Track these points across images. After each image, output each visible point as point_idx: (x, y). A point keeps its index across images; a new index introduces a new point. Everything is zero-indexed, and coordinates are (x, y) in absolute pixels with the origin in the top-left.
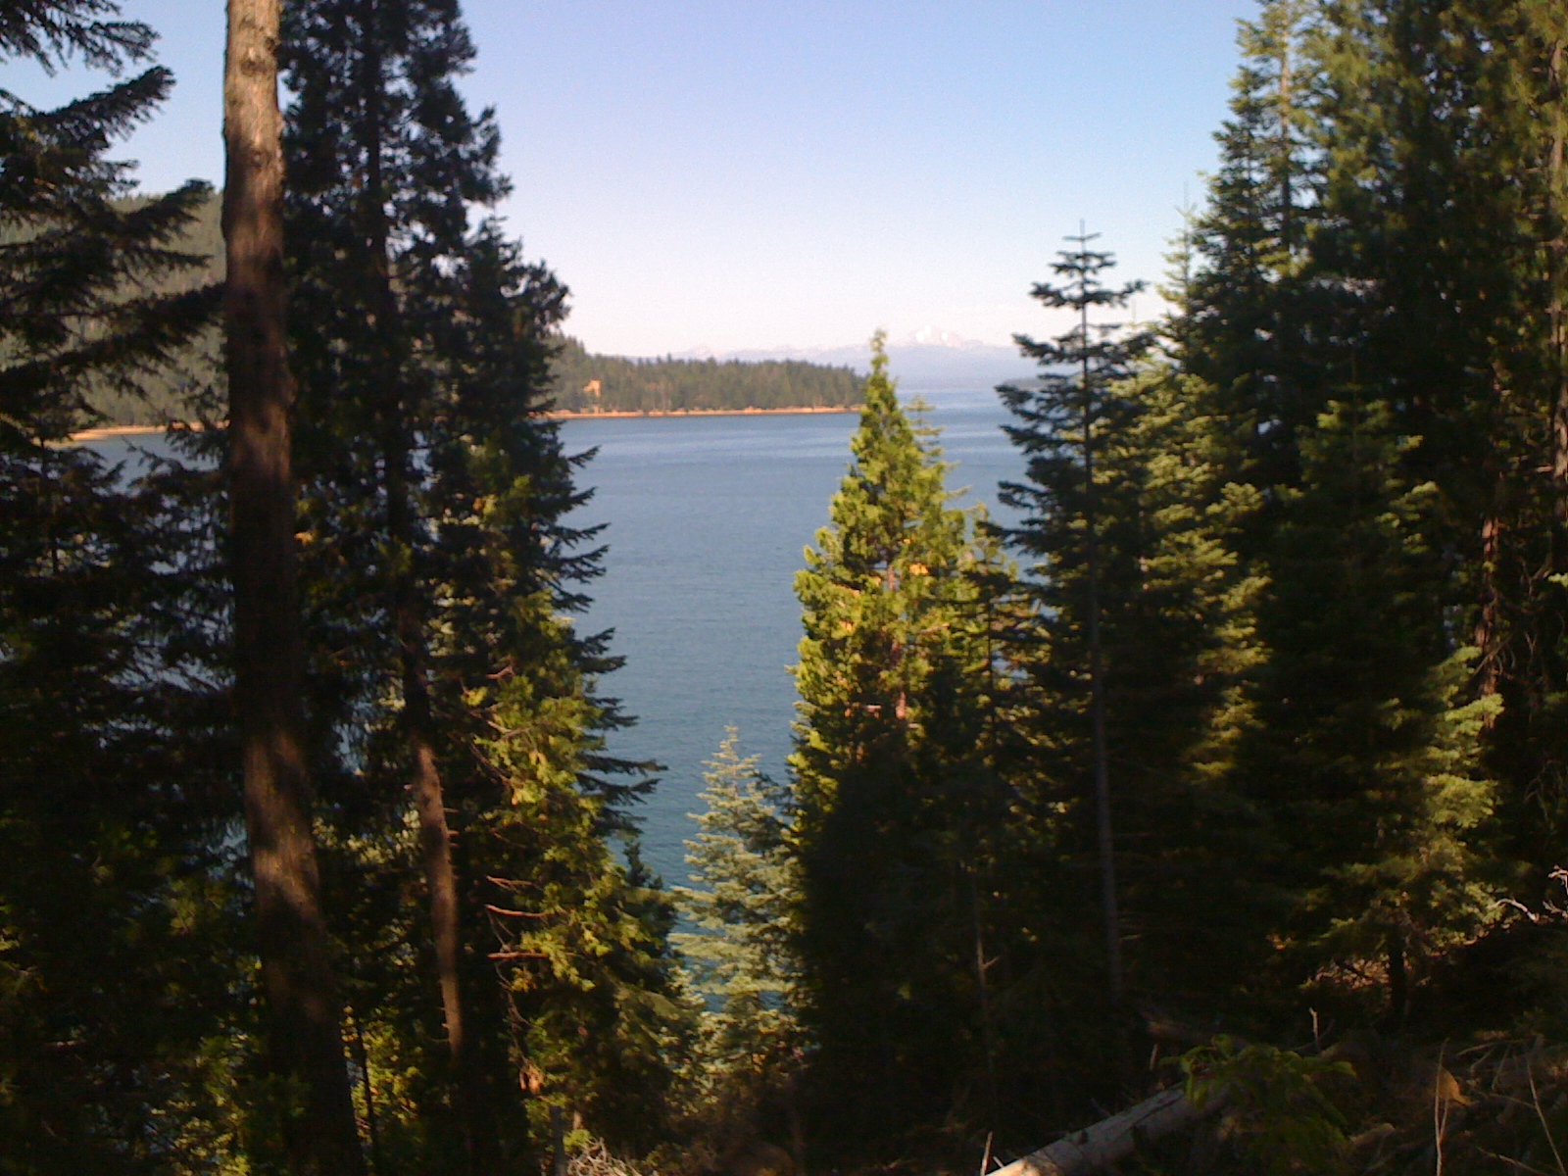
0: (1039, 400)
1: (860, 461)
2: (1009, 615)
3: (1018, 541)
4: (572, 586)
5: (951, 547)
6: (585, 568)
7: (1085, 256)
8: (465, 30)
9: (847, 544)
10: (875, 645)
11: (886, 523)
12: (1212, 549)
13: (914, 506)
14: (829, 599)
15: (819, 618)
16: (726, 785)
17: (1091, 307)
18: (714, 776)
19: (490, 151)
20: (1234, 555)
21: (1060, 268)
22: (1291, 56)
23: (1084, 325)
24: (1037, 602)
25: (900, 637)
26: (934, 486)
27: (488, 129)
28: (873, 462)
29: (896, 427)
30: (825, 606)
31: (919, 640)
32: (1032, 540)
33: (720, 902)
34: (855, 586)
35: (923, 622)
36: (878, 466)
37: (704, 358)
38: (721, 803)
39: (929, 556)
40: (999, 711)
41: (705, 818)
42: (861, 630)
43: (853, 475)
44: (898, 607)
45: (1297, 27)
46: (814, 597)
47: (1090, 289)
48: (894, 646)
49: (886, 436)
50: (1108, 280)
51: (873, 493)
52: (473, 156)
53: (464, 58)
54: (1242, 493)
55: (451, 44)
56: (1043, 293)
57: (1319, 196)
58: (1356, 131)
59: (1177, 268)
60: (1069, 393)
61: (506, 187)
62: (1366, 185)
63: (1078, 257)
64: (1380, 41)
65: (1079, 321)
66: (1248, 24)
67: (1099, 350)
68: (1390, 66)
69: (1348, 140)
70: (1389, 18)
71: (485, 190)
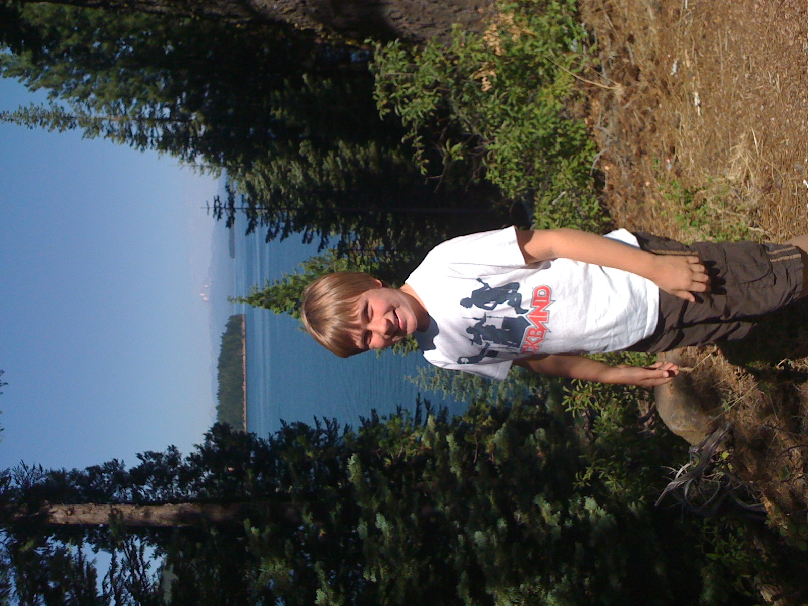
0: (271, 227)
1: (285, 310)
2: (355, 242)
3: (326, 237)
7: (215, 207)
8: (105, 463)
12: (327, 162)
16: (431, 382)
17: (235, 205)
18: (426, 387)
19: (157, 456)
20: (329, 152)
21: (219, 217)
22: (100, 115)
23: (242, 208)
26: (296, 279)
27: (146, 456)
28: (286, 304)
29: (271, 293)
32: (325, 233)
33: (483, 387)
36: (288, 302)
37: (216, 412)
38: (438, 384)
40: (392, 249)
41: (445, 391)
45: (87, 112)
47: (227, 206)
49: (275, 298)
50: (224, 199)
52: (159, 463)
53: (117, 464)
54: (304, 148)
55: (111, 470)
56: (230, 224)
57: (167, 106)
58: (140, 89)
59: (206, 170)
60: (268, 215)
61: (172, 448)
62: (163, 85)
63: (215, 210)
64: (99, 77)
65: (240, 210)
66: (85, 133)
67: (252, 203)
68: (110, 73)
69: (144, 93)
70: (88, 73)
71: (174, 457)
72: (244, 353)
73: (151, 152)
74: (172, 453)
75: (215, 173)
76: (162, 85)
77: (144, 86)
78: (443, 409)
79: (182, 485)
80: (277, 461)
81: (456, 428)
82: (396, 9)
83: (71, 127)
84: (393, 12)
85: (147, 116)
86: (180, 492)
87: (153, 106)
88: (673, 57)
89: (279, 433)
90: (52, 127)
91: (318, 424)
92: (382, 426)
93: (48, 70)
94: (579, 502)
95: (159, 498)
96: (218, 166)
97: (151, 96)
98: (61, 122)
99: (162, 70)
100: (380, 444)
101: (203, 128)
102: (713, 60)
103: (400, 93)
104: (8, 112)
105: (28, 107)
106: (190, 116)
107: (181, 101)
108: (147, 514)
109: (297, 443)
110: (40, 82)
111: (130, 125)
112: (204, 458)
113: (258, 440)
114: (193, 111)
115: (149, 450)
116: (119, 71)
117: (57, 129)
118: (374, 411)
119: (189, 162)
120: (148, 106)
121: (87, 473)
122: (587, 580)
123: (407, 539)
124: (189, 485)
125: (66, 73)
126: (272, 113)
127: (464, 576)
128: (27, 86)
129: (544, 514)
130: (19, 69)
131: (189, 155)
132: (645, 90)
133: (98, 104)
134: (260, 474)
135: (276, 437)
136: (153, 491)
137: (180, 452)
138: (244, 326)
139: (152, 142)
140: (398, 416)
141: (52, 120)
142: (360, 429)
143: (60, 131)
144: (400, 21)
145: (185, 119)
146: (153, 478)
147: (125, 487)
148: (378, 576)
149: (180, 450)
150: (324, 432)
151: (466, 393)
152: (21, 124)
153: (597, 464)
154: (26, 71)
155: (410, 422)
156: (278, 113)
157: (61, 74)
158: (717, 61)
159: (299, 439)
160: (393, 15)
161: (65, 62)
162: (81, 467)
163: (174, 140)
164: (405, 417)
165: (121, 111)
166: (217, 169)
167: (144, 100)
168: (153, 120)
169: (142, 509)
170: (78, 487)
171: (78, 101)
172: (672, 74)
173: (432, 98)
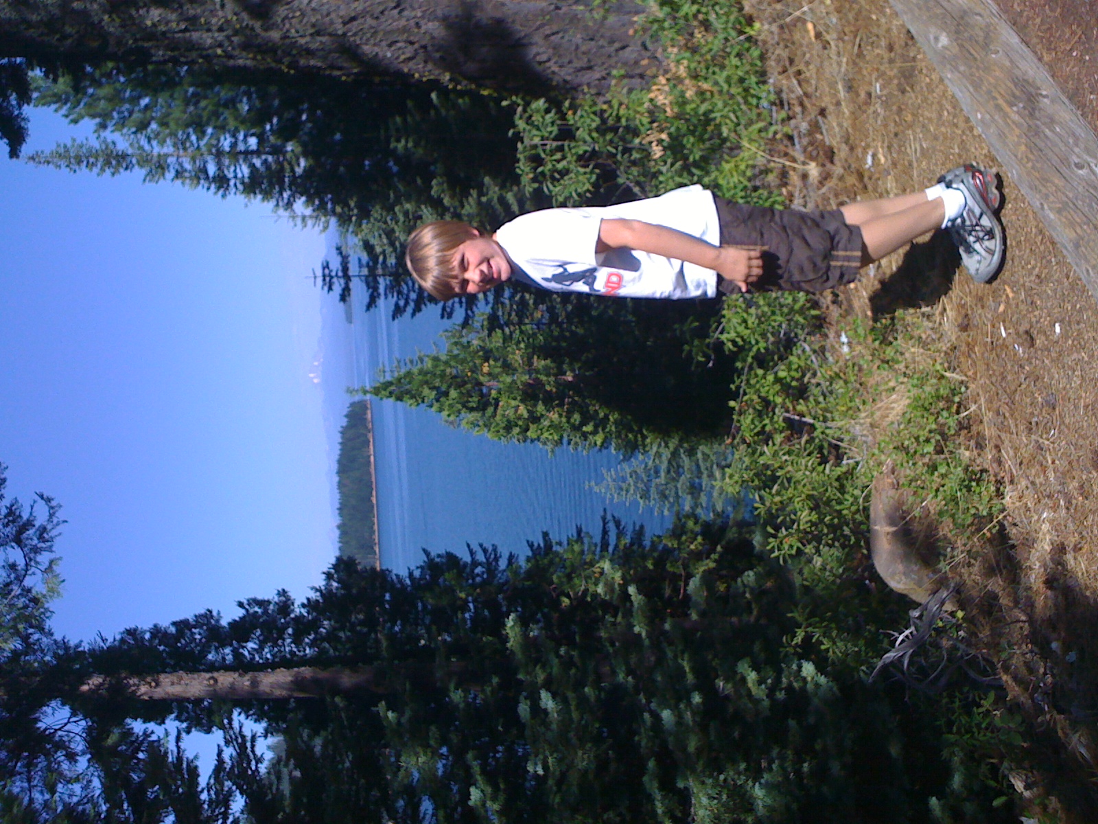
0: (398, 299)
1: (423, 402)
2: (510, 314)
3: (471, 310)
4: (503, 564)
5: (471, 349)
6: (493, 556)
7: (324, 276)
9: (471, 410)
10: (531, 393)
11: (459, 386)
12: (469, 204)
13: (448, 370)
14: (505, 419)
15: (516, 425)
16: (621, 489)
17: (351, 273)
18: (616, 496)
19: (262, 603)
20: (472, 191)
21: (330, 289)
22: (165, 150)
23: (359, 276)
24: (502, 299)
25: (526, 378)
26: (436, 359)
27: (249, 605)
28: (424, 394)
29: (403, 381)
30: (509, 421)
31: (527, 368)
33: (692, 494)
34: (497, 405)
35: (516, 365)
36: (426, 391)
38: (632, 491)
39: (478, 361)
40: (560, 320)
41: (641, 502)
42: (522, 401)
43: (431, 406)
44: (509, 379)
45: (147, 147)
46: (504, 428)
47: (340, 274)
48: (531, 382)
49: (408, 387)
50: (336, 264)
51: (442, 394)
52: (265, 612)
53: (212, 617)
54: (437, 187)
55: (204, 624)
56: (344, 297)
57: (252, 135)
58: (216, 114)
59: (310, 222)
60: (394, 283)
61: (283, 593)
62: (246, 108)
63: (324, 280)
64: (160, 100)
65: (357, 279)
66: (146, 176)
67: (372, 270)
68: (176, 95)
69: (222, 118)
70: (146, 95)
71: (285, 605)
72: (372, 452)
73: (236, 199)
74: (283, 599)
75: (321, 225)
76: (244, 107)
77: (221, 110)
78: (637, 528)
79: (297, 640)
80: (420, 604)
81: (655, 554)
82: (541, 50)
83: (127, 168)
84: (538, 54)
85: (227, 149)
86: (295, 649)
87: (234, 136)
88: (868, 146)
89: (422, 567)
90: (102, 170)
91: (472, 553)
92: (557, 554)
93: (92, 95)
94: (794, 667)
95: (267, 659)
96: (325, 215)
97: (232, 124)
98: (114, 162)
99: (243, 88)
100: (555, 578)
101: (303, 162)
102: (906, 163)
103: (549, 166)
104: (42, 152)
105: (69, 144)
106: (285, 147)
107: (272, 126)
108: (255, 683)
109: (445, 580)
110: (83, 112)
111: (205, 162)
112: (325, 604)
113: (394, 577)
114: (287, 140)
115: (252, 596)
116: (187, 91)
117: (108, 172)
118: (545, 535)
119: (286, 209)
120: (228, 136)
121: (173, 630)
122: (806, 765)
123: (582, 718)
124: (307, 640)
125: (116, 98)
126: (392, 145)
127: (651, 764)
128: (67, 116)
129: (750, 685)
130: (55, 95)
131: (286, 201)
132: (841, 178)
133: (161, 136)
134: (399, 622)
135: (417, 573)
136: (260, 650)
137: (293, 597)
138: (369, 416)
139: (235, 185)
140: (576, 542)
141: (101, 159)
142: (528, 559)
143: (113, 174)
144: (548, 64)
145: (277, 151)
146: (258, 632)
147: (223, 646)
148: (546, 768)
149: (292, 594)
150: (480, 564)
151: (669, 502)
152: (60, 166)
153: (809, 625)
154: (63, 97)
155: (593, 548)
156: (401, 146)
157: (110, 100)
158: (910, 165)
159: (447, 575)
160: (538, 58)
161: (114, 83)
162: (165, 622)
163: (265, 181)
164: (586, 540)
165: (192, 144)
166: (323, 219)
167: (222, 128)
168: (234, 154)
169: (247, 677)
170: (162, 648)
171: (135, 133)
172: (867, 166)
173: (588, 176)
